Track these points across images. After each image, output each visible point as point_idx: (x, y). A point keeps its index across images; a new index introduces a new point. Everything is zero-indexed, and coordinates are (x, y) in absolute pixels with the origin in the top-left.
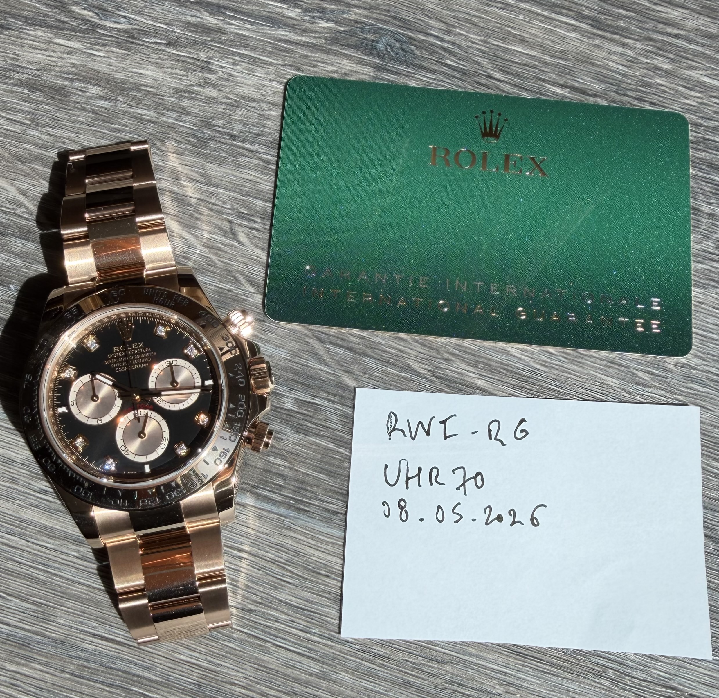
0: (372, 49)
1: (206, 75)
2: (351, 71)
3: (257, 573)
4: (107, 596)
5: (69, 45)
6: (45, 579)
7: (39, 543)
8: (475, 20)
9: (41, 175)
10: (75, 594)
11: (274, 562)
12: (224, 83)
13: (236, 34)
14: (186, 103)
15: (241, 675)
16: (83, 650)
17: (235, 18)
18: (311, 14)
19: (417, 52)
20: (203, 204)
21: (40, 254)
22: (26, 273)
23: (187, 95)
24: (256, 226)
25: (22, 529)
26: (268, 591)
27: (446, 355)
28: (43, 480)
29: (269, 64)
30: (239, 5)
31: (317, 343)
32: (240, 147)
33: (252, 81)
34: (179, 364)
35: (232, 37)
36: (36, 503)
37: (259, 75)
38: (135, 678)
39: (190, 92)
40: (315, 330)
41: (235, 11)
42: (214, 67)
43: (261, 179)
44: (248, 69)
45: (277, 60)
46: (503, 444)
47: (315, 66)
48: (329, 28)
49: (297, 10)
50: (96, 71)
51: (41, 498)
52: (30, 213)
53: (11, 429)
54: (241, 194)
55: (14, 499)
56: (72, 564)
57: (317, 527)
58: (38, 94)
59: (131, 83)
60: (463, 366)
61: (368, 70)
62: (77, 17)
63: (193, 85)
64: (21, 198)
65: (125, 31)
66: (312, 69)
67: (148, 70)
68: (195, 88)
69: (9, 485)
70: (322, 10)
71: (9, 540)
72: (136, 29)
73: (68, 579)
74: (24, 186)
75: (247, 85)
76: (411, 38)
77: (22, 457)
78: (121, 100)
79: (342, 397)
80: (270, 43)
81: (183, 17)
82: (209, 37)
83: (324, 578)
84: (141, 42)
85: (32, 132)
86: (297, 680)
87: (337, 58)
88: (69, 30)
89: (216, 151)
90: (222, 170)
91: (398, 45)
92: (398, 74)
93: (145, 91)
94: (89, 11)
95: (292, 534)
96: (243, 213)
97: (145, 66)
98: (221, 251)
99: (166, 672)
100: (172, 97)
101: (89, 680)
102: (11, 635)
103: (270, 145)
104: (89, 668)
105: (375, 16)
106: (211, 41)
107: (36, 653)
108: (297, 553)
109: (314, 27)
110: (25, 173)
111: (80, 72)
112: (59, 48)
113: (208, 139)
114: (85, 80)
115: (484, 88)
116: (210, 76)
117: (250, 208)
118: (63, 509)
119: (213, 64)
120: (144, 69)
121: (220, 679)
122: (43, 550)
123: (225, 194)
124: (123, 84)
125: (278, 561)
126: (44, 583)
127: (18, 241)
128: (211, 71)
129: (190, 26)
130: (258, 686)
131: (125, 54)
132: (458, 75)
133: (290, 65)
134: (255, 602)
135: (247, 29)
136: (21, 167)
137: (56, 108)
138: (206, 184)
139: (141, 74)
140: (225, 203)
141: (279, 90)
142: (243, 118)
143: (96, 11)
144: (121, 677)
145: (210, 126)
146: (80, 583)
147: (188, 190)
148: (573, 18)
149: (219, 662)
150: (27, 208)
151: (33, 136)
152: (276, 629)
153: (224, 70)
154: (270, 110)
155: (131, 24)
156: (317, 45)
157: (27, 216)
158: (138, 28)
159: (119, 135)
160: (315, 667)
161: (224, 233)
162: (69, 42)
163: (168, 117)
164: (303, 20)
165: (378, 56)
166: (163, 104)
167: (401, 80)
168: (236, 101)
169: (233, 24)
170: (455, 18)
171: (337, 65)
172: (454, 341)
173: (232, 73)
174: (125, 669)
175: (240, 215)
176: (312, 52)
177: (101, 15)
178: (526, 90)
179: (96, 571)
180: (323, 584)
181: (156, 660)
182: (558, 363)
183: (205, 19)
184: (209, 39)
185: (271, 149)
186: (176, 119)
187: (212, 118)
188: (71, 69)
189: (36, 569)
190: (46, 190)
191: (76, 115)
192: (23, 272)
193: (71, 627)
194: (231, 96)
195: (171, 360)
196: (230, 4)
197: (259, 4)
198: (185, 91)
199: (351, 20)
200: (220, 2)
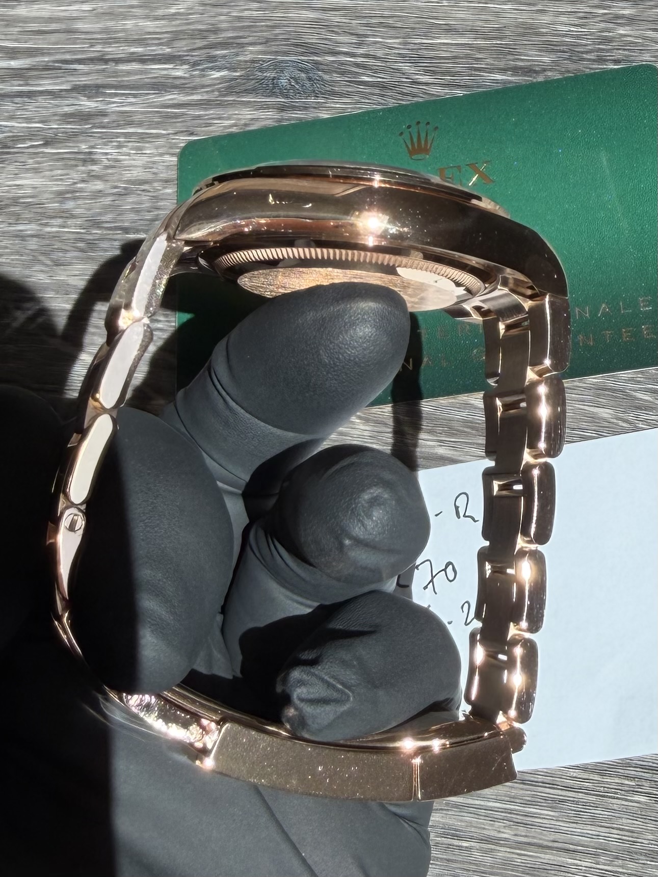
0: (274, 88)
1: (90, 168)
2: (252, 119)
8: (391, 21)
12: (111, 172)
13: (118, 112)
14: (70, 205)
17: (116, 95)
18: (201, 67)
19: (326, 77)
29: (158, 136)
30: (119, 79)
33: (141, 160)
35: (114, 117)
37: (149, 152)
39: (73, 192)
41: (116, 87)
42: (98, 156)
44: (135, 149)
45: (166, 129)
46: (475, 521)
47: (210, 125)
48: (222, 78)
49: (185, 67)
59: (9, 199)
61: (270, 113)
63: (75, 183)
66: (207, 129)
70: (212, 59)
72: (9, 137)
75: (137, 166)
76: (316, 63)
80: (156, 112)
81: (59, 110)
82: (89, 124)
84: (16, 150)
87: (233, 109)
91: (303, 75)
92: (306, 108)
93: (24, 203)
97: (21, 175)
100: (55, 203)
105: (274, 49)
106: (92, 128)
109: (206, 81)
113: (97, 240)
116: (94, 168)
119: (96, 153)
120: (21, 178)
128: (94, 162)
129: (68, 117)
133: (182, 132)
135: (132, 104)
141: (172, 163)
142: (134, 206)
145: (97, 224)
153: (109, 157)
154: (163, 188)
155: (2, 132)
156: (209, 101)
158: (11, 134)
163: (52, 226)
164: (192, 77)
165: (282, 94)
166: (45, 213)
167: (310, 115)
168: (125, 188)
169: (113, 103)
170: (367, 25)
171: (235, 116)
173: (119, 157)
176: (206, 109)
183: (83, 106)
184: (90, 126)
186: (60, 226)
187: (100, 214)
194: (119, 184)
196: (111, 80)
197: (141, 72)
198: (68, 192)
199: (246, 61)
200: (99, 82)
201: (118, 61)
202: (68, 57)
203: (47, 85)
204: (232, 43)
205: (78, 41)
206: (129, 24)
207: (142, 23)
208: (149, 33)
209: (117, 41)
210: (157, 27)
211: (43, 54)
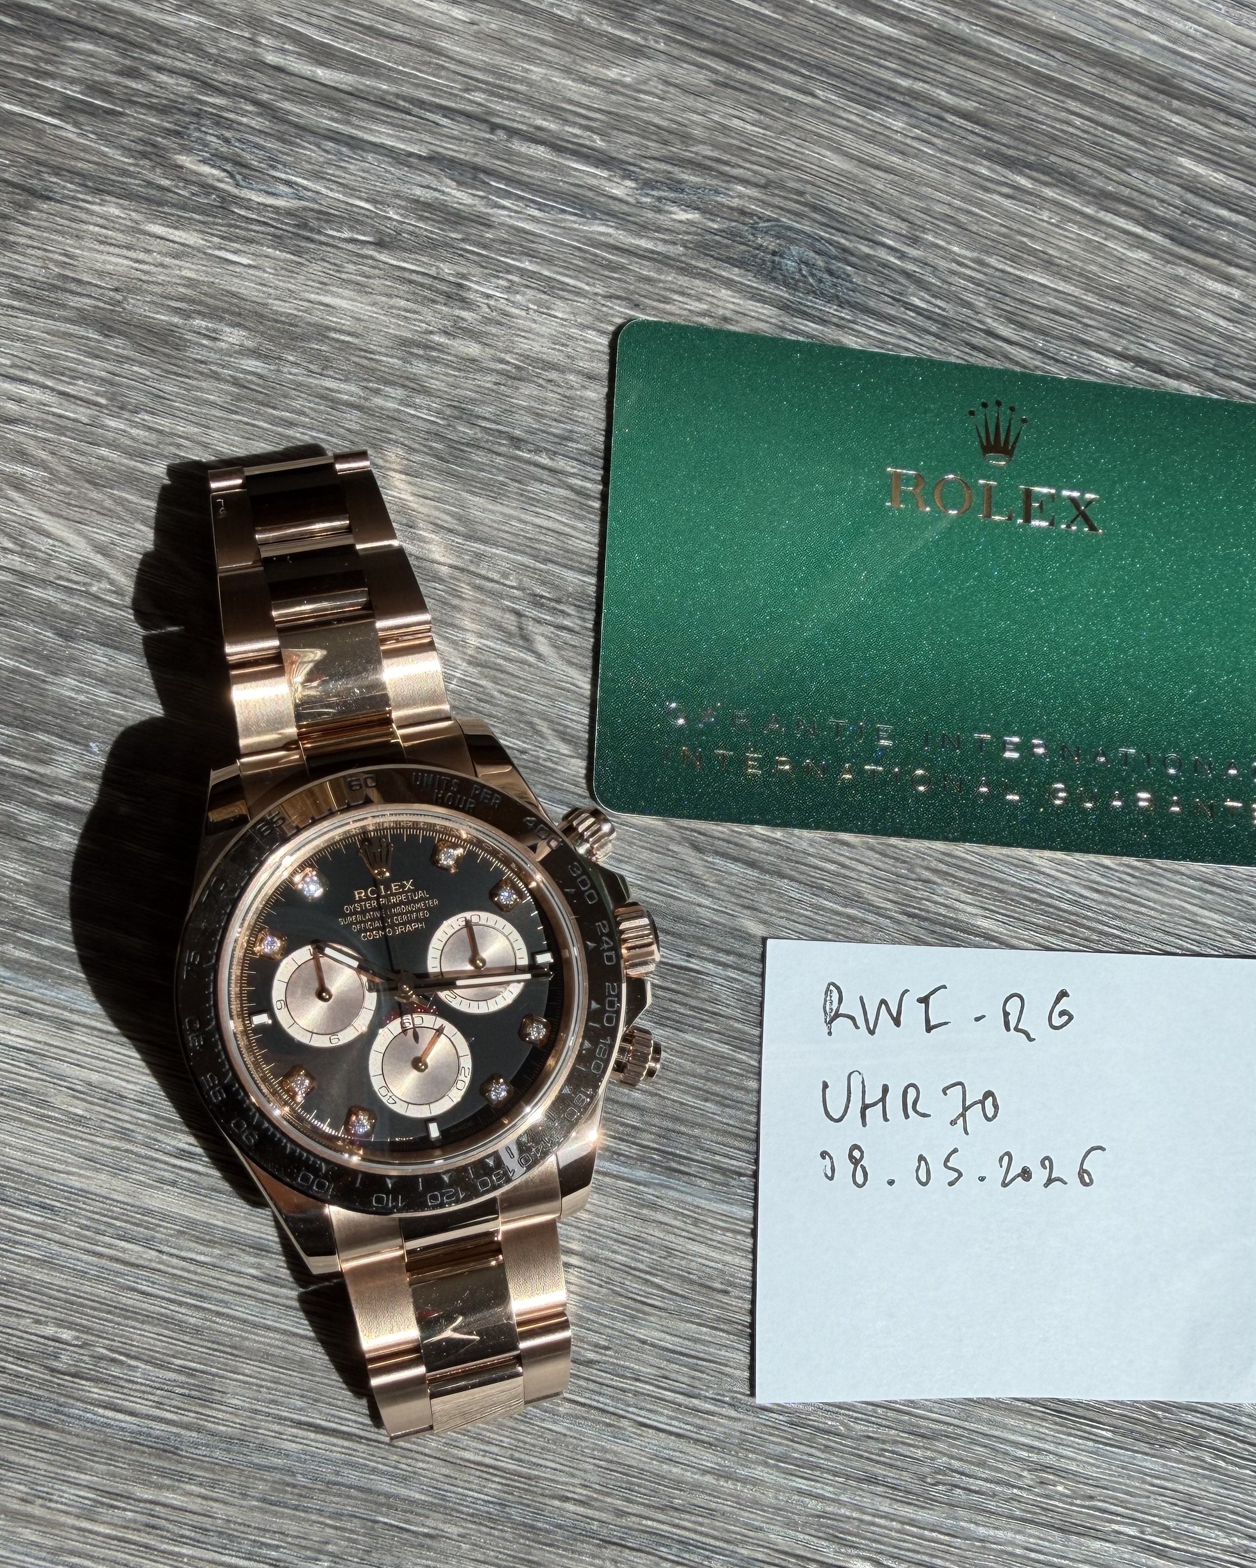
0: (773, 269)
1: (457, 312)
2: (737, 313)
3: (598, 1293)
4: (320, 1349)
5: (177, 239)
6: (200, 1322)
7: (183, 1254)
9: (136, 514)
10: (259, 1350)
11: (627, 1270)
12: (494, 330)
13: (512, 227)
14: (420, 368)
15: (576, 1481)
16: (280, 1453)
17: (508, 195)
18: (655, 193)
19: (858, 279)
20: (464, 577)
21: (146, 678)
22: (121, 717)
23: (421, 352)
24: (567, 622)
25: (147, 1228)
26: (619, 1325)
27: (926, 874)
28: (181, 1131)
29: (579, 293)
30: (515, 168)
31: (691, 852)
32: (528, 462)
33: (548, 328)
34: (483, 922)
35: (503, 234)
36: (172, 1177)
37: (560, 315)
38: (382, 1499)
39: (426, 347)
40: (686, 829)
41: (509, 180)
42: (471, 296)
43: (573, 527)
44: (539, 303)
45: (594, 285)
46: (1030, 1039)
47: (666, 300)
48: (690, 223)
49: (629, 183)
50: (234, 295)
51: (181, 1168)
52: (119, 593)
53: (109, 1033)
54: (535, 557)
55: (127, 1170)
56: (250, 1292)
57: (703, 1203)
58: (119, 341)
59: (309, 324)
60: (956, 893)
61: (767, 311)
62: (189, 177)
63: (431, 332)
64: (99, 561)
65: (289, 213)
66: (662, 305)
67: (342, 297)
68: (435, 338)
69: (115, 1143)
70: (677, 186)
71: (124, 1250)
72: (312, 210)
73: (245, 1321)
74: (103, 537)
75: (538, 334)
76: (844, 249)
77: (137, 1088)
78: (291, 358)
79: (740, 955)
80: (579, 249)
81: (405, 189)
82: (458, 232)
83: (720, 1297)
84: (323, 238)
85: (112, 423)
86: (678, 1484)
87: (707, 285)
88: (174, 205)
89: (483, 470)
90: (499, 508)
91: (821, 263)
92: (824, 322)
93: (337, 341)
94: (213, 166)
95: (659, 1216)
96: (542, 597)
97: (334, 289)
98: (502, 672)
99: (440, 1485)
100: (392, 357)
101: (296, 1508)
102: (140, 1433)
103: (586, 459)
104: (294, 1486)
105: (776, 201)
106: (463, 240)
107: (192, 1465)
108: (670, 1252)
109: (662, 220)
110: (104, 508)
111: (203, 298)
112: (156, 245)
113: (468, 445)
114: (213, 314)
115: (982, 356)
116: (464, 314)
117: (557, 588)
118: (226, 1186)
119: (469, 289)
120: (334, 294)
121: (539, 1491)
122: (192, 1268)
123: (506, 558)
124: (291, 325)
125: (635, 1269)
126: (197, 1331)
127: (101, 650)
128: (466, 304)
129: (421, 207)
130: (609, 1500)
131: (292, 262)
132: (934, 328)
134: (597, 1345)
135: (534, 219)
136: (94, 495)
137: (158, 371)
138: (469, 537)
139: (327, 305)
140: (505, 575)
141: (601, 348)
142: (533, 404)
143: (228, 167)
144: (356, 1498)
145: (470, 419)
146: (268, 1328)
147: (433, 548)
148: (1138, 223)
149: (534, 1460)
150: (112, 582)
151: (116, 430)
152: (636, 1393)
153: (492, 303)
154: (584, 387)
155: (301, 198)
156: (668, 257)
157: (113, 598)
158: (316, 206)
159: (290, 432)
160: (708, 1459)
161: (508, 637)
162: (176, 232)
163: (387, 397)
164: (640, 205)
165: (786, 285)
166: (373, 370)
167: (830, 334)
168: (518, 367)
169: (504, 208)
171: (708, 299)
172: (939, 845)
173: (509, 309)
174: (363, 1483)
175: (536, 601)
176: (659, 272)
177: (238, 177)
178: (1057, 361)
179: (296, 1304)
180: (718, 1307)
181: (420, 1465)
182: (1119, 885)
183: (448, 194)
184: (459, 236)
185: (589, 469)
186: (402, 402)
187: (473, 401)
188: (182, 290)
189: (181, 1304)
190: (149, 546)
191: (200, 389)
192: (114, 715)
193: (256, 1412)
194: (508, 358)
195: (468, 915)
196: (498, 164)
197: (553, 167)
198: (418, 345)
199: (732, 208)
200: (478, 160)
201: (512, 133)
202: (424, 95)
203: (384, 135)
204: (710, 169)
205: (443, 73)
206: (537, 72)
207: (558, 78)
208: (570, 102)
209: (513, 96)
210: (584, 95)
211: (378, 76)
